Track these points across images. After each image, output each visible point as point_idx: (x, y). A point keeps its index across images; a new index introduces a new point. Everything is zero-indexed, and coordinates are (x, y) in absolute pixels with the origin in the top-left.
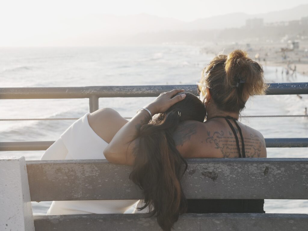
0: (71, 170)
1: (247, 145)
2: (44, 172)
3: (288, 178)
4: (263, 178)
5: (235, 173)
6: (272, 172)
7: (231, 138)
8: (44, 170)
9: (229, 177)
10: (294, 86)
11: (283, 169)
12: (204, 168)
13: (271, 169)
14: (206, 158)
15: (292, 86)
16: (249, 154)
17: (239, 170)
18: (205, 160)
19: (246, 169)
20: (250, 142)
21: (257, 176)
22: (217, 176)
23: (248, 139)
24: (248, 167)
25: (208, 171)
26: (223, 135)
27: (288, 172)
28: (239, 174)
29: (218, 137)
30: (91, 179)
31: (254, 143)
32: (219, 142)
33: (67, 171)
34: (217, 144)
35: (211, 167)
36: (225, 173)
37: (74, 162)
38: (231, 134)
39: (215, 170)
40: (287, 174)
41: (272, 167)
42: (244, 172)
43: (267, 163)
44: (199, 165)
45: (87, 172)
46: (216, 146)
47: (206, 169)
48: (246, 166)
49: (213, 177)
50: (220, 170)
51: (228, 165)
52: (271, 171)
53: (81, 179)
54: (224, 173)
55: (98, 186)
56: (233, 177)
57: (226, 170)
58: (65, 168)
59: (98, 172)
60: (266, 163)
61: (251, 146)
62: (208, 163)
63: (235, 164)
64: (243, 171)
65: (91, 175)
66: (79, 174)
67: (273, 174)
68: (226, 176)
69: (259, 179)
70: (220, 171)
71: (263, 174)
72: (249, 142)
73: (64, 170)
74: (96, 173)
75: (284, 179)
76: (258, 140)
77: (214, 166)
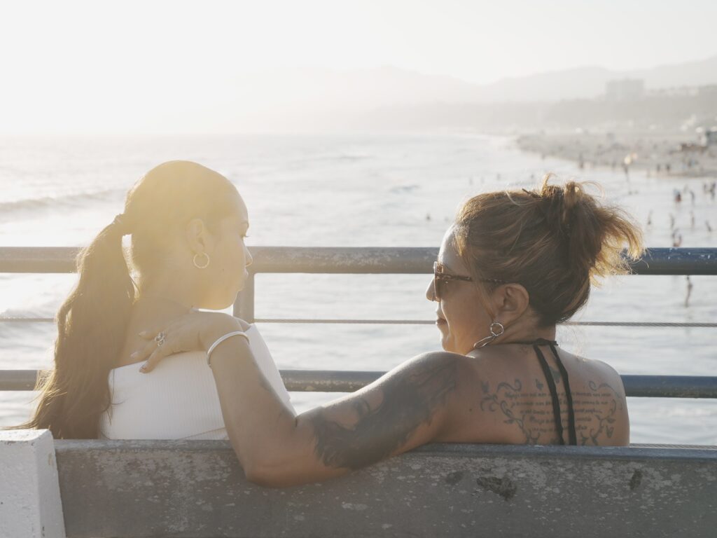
0: (162, 465)
1: (582, 411)
2: (98, 470)
3: (688, 500)
4: (627, 497)
5: (559, 483)
6: (650, 483)
7: (540, 395)
8: (97, 464)
9: (545, 492)
10: (706, 256)
11: (676, 477)
12: (483, 469)
13: (646, 476)
14: (489, 443)
15: (703, 256)
16: (586, 433)
17: (569, 475)
18: (487, 448)
19: (585, 474)
20: (588, 403)
21: (614, 492)
22: (516, 488)
23: (584, 394)
24: (591, 469)
25: (492, 475)
26: (519, 390)
27: (691, 485)
28: (569, 486)
29: (507, 395)
30: (209, 488)
31: (598, 403)
32: (512, 407)
33: (153, 467)
34: (507, 412)
35: (499, 468)
36: (535, 483)
37: (171, 447)
38: (539, 386)
39: (510, 474)
40: (686, 490)
41: (651, 470)
42: (580, 482)
43: (639, 462)
44: (471, 460)
45: (200, 471)
46: (506, 418)
47: (489, 471)
48: (586, 467)
49: (506, 491)
50: (522, 475)
51: (541, 464)
52: (649, 481)
53: (185, 486)
54: (531, 481)
55: (228, 505)
56: (553, 493)
57: (538, 476)
58: (147, 460)
59: (228, 472)
60: (635, 461)
61: (592, 411)
62: (494, 457)
63: (558, 461)
64: (579, 478)
65: (209, 478)
66: (181, 476)
67: (653, 489)
68: (538, 489)
69: (617, 500)
70: (522, 478)
71: (628, 488)
72: (585, 403)
73: (146, 465)
74: (221, 475)
75: (678, 502)
76: (609, 395)
77: (507, 466)
